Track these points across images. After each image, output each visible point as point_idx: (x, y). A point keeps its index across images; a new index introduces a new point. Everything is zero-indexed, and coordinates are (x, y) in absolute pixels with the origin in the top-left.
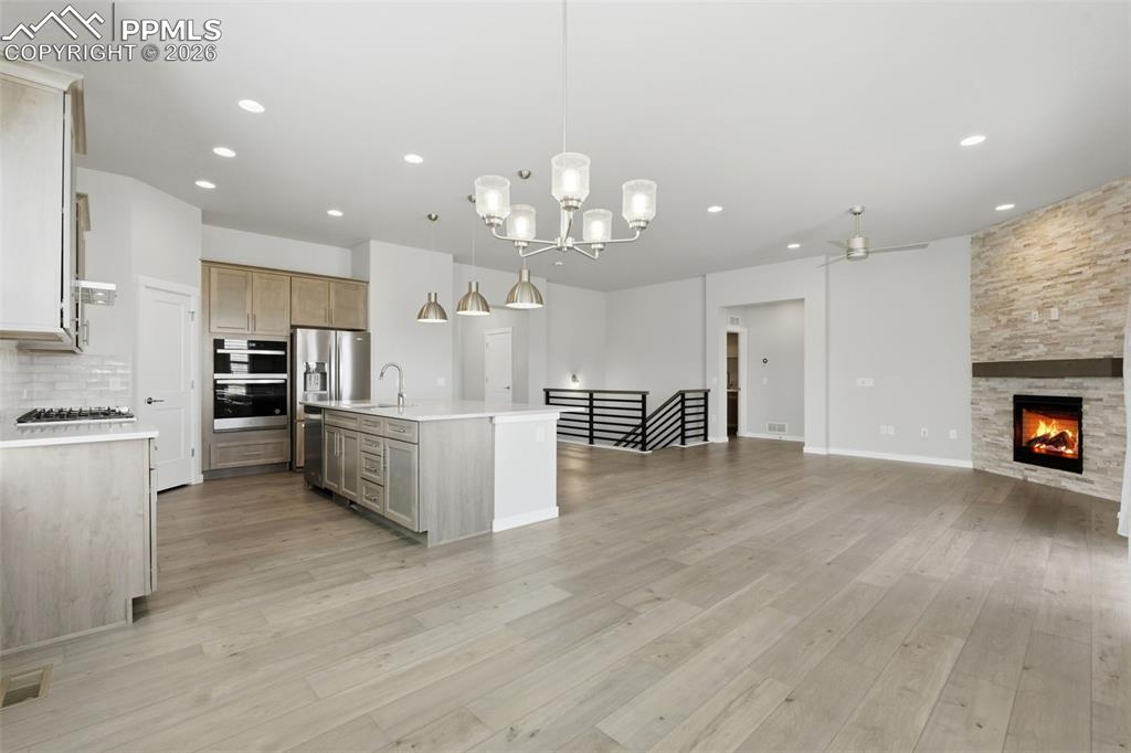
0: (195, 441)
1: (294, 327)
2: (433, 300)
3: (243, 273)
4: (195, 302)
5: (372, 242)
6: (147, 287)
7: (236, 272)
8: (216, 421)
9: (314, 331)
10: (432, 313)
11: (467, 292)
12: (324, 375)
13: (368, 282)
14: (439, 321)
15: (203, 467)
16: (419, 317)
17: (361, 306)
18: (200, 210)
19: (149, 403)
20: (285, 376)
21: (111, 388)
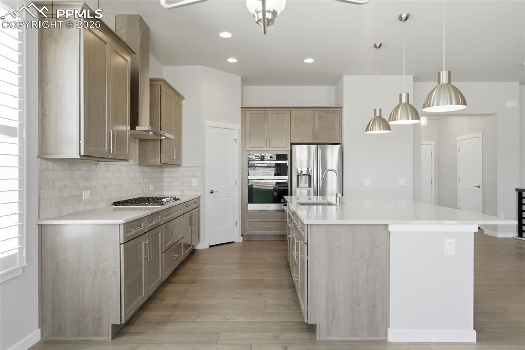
0: (237, 217)
1: (292, 144)
2: (378, 115)
3: (263, 112)
4: (237, 134)
5: (345, 77)
6: (209, 127)
7: (258, 112)
8: (249, 204)
9: (305, 147)
10: (377, 126)
11: (399, 103)
12: (310, 176)
13: (342, 108)
14: (383, 132)
15: (242, 232)
16: (366, 130)
17: (337, 126)
18: (240, 78)
19: (211, 193)
20: (286, 177)
21: (193, 185)
